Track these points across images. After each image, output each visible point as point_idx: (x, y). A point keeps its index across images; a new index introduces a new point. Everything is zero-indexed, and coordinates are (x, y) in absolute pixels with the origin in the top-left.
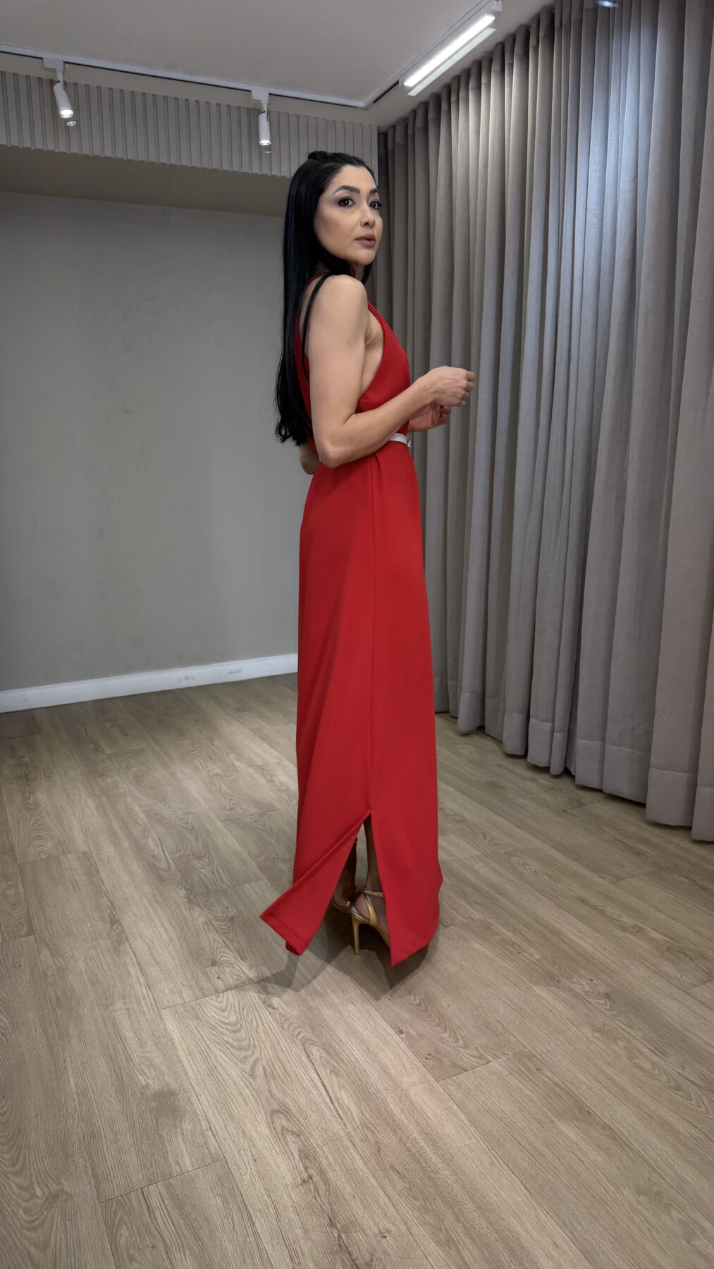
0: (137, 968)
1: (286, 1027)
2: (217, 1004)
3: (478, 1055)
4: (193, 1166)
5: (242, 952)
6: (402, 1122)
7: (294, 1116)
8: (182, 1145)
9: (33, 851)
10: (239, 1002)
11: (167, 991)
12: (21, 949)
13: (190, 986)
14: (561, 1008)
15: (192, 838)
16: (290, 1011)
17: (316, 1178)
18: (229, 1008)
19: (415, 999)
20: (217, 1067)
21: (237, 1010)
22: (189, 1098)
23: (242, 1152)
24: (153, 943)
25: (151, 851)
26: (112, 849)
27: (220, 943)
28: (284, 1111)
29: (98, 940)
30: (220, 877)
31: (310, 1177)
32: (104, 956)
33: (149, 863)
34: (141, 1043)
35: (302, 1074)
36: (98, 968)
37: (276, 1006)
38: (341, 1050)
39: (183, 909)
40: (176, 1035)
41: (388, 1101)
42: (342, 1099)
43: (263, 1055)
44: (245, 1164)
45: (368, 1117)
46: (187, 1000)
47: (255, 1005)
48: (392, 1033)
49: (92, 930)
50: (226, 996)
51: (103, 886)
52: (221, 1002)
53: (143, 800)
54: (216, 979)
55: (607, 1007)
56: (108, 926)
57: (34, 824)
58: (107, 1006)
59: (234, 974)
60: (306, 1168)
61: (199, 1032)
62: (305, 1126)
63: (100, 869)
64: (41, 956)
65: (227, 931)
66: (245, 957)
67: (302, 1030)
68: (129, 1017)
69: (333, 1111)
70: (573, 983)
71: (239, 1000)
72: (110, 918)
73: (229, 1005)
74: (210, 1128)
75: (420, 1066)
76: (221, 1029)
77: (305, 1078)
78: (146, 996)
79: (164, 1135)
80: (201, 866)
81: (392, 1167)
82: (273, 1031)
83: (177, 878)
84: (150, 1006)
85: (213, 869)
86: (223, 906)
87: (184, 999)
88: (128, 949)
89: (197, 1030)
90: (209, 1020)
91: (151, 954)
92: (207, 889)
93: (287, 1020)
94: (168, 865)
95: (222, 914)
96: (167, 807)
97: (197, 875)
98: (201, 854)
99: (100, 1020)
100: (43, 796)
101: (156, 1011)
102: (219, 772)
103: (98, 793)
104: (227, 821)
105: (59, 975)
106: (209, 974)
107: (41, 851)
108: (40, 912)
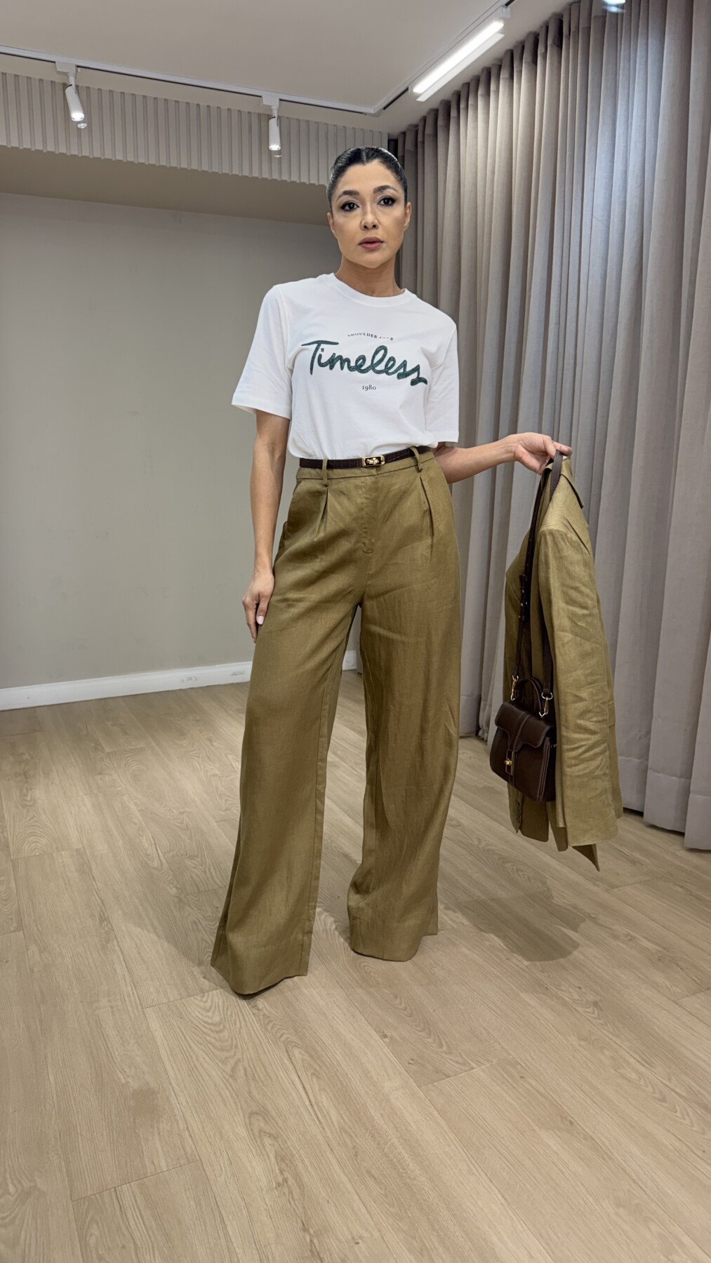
0: (124, 966)
1: (269, 1028)
2: (202, 1004)
3: (461, 1061)
4: (167, 1166)
6: (382, 1127)
7: (273, 1119)
8: (158, 1145)
9: (27, 846)
10: (224, 1002)
11: (152, 990)
12: (9, 944)
13: (176, 985)
14: (549, 1015)
15: (186, 838)
16: (274, 1012)
17: (291, 1181)
19: (401, 1004)
20: (198, 1066)
21: (222, 1010)
22: (168, 1098)
23: (218, 1154)
24: (141, 941)
25: (144, 848)
26: (106, 846)
28: (262, 1113)
29: (86, 937)
30: (212, 877)
31: (285, 1180)
32: (91, 953)
33: (141, 862)
34: (123, 1041)
35: (283, 1075)
36: (85, 965)
37: (260, 1007)
38: (323, 1053)
39: (173, 909)
40: (159, 1034)
41: (368, 1105)
42: (322, 1102)
43: (245, 1055)
44: (220, 1166)
45: (347, 1121)
46: (172, 1000)
47: (239, 1006)
48: (376, 1036)
49: (81, 927)
50: (210, 995)
51: (95, 885)
52: (206, 1002)
53: (139, 799)
54: (202, 979)
55: (595, 1016)
56: (97, 923)
57: (30, 820)
58: (92, 1004)
60: (281, 1172)
61: (181, 1030)
62: (283, 1128)
63: (93, 867)
64: (29, 952)
67: (285, 1031)
68: (113, 1015)
69: (312, 1114)
70: (562, 990)
72: (100, 916)
73: (213, 1005)
74: (187, 1128)
75: (403, 1071)
76: (203, 1029)
77: (285, 1080)
78: (131, 994)
79: (141, 1134)
80: (193, 866)
81: (369, 1172)
82: (257, 1032)
83: (169, 876)
84: (134, 1005)
85: (205, 869)
86: (214, 906)
87: (168, 998)
88: (116, 948)
89: (179, 1028)
90: (193, 1019)
91: (139, 953)
92: (198, 888)
93: (270, 1021)
94: (160, 864)
95: (212, 913)
96: (163, 806)
97: (188, 874)
98: (194, 853)
99: (84, 1018)
100: (40, 794)
101: (141, 1010)
102: (217, 772)
103: (95, 791)
104: (222, 821)
105: (45, 971)
106: (195, 973)
107: (35, 847)
108: (31, 908)
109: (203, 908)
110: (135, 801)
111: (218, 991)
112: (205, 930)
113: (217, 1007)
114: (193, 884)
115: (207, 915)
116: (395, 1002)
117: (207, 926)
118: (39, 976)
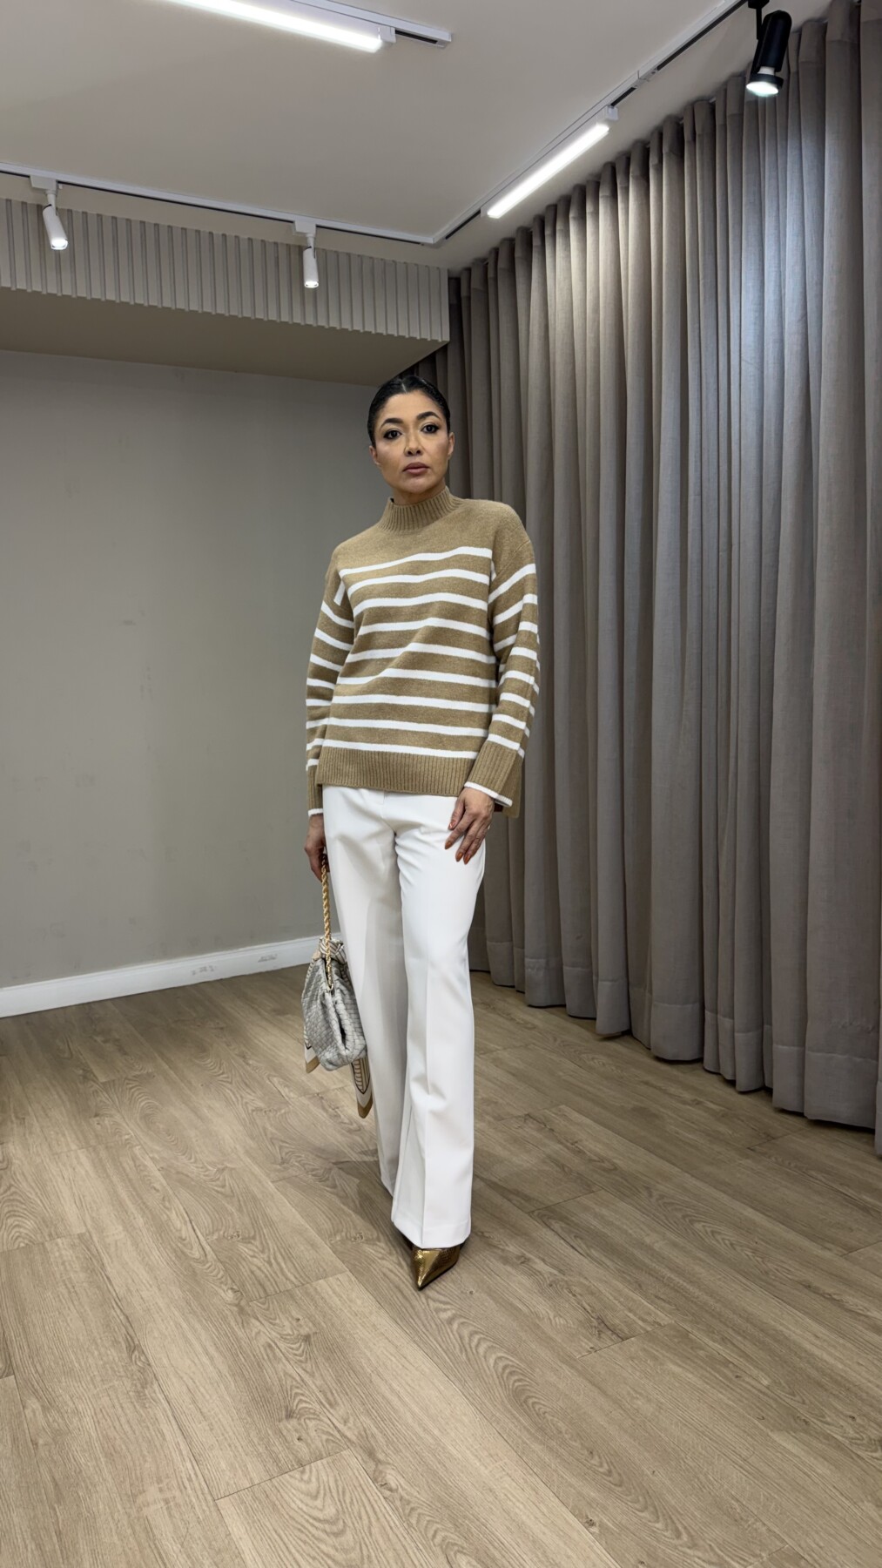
0: (175, 1427)
1: (414, 1521)
2: (303, 1486)
5: (329, 1395)
9: (5, 1234)
10: (336, 1481)
11: (223, 1465)
13: (259, 1455)
14: (822, 1469)
15: (233, 1210)
16: (416, 1494)
18: (322, 1492)
19: (601, 1466)
21: (335, 1495)
24: (194, 1382)
25: (177, 1230)
26: (121, 1228)
27: (294, 1378)
29: (111, 1381)
30: (282, 1270)
32: (122, 1407)
33: (175, 1251)
34: (193, 1563)
36: (115, 1427)
37: (393, 1486)
39: (233, 1323)
40: (246, 1546)
46: (256, 1482)
47: (361, 1485)
48: (577, 1524)
49: (100, 1362)
50: (314, 1469)
51: (112, 1290)
52: (309, 1481)
53: (158, 1152)
54: (296, 1441)
56: (125, 1355)
57: (6, 1192)
58: (135, 1496)
59: (324, 1432)
61: (280, 1537)
63: (105, 1261)
64: (27, 1411)
65: (302, 1358)
66: (337, 1403)
67: (439, 1526)
68: (170, 1515)
70: (828, 1423)
71: (335, 1476)
72: (126, 1340)
73: (322, 1487)
76: (313, 1531)
78: (193, 1476)
80: (250, 1253)
82: (396, 1531)
83: (219, 1273)
84: (201, 1497)
85: (269, 1257)
86: (292, 1317)
87: (251, 1479)
88: (159, 1394)
89: (276, 1532)
90: (295, 1515)
91: (194, 1402)
92: (265, 1291)
93: (412, 1509)
94: (202, 1253)
95: (292, 1329)
96: (193, 1160)
97: (247, 1268)
98: (249, 1233)
99: (125, 1523)
100: (15, 1149)
101: (212, 1503)
102: (260, 1104)
103: (93, 1142)
104: (281, 1180)
105: (56, 1443)
106: (285, 1432)
107: (17, 1234)
108: (22, 1336)
109: (277, 1321)
110: (151, 1155)
111: (324, 1461)
112: (287, 1359)
113: (328, 1490)
114: (256, 1282)
115: (285, 1333)
116: (593, 1462)
117: (288, 1352)
118: (47, 1453)
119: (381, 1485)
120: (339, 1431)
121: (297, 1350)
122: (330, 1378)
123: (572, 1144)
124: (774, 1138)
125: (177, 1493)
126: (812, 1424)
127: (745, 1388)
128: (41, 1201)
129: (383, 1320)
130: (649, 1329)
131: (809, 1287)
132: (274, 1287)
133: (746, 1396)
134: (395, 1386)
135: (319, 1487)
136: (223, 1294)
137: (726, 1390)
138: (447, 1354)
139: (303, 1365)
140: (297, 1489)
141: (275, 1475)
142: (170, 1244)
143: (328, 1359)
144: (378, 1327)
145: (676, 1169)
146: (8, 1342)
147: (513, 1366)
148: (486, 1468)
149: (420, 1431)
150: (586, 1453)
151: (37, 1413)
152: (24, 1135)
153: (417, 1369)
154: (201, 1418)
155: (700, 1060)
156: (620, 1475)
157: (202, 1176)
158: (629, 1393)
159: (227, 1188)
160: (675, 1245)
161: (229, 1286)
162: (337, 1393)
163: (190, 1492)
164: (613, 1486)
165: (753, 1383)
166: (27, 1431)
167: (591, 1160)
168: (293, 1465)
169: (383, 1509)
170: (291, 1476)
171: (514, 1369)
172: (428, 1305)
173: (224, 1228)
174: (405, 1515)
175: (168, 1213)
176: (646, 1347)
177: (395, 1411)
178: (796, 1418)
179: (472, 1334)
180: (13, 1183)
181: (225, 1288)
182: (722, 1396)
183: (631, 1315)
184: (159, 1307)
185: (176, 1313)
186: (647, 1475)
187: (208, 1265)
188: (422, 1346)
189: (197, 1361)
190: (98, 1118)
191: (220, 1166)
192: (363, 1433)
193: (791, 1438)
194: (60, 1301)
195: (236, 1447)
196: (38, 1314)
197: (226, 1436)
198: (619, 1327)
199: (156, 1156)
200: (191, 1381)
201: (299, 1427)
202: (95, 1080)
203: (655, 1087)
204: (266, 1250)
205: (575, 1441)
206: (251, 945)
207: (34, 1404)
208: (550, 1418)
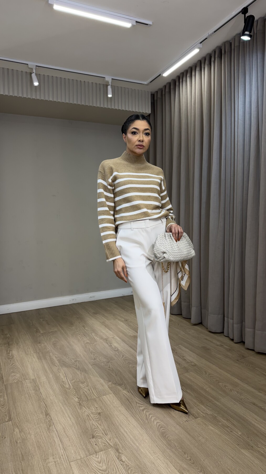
0: (59, 439)
1: (129, 472)
2: (96, 459)
5: (106, 431)
9: (11, 378)
11: (73, 452)
12: (5, 428)
13: (83, 449)
15: (79, 373)
16: (131, 463)
18: (102, 461)
19: (188, 457)
21: (106, 462)
25: (62, 379)
26: (45, 377)
27: (95, 426)
29: (40, 424)
30: (93, 392)
32: (43, 433)
33: (61, 385)
36: (40, 438)
37: (124, 461)
39: (77, 408)
46: (82, 457)
47: (114, 460)
49: (37, 418)
50: (100, 454)
51: (42, 397)
52: (98, 458)
54: (95, 445)
56: (45, 416)
58: (45, 460)
59: (103, 443)
63: (40, 388)
64: (15, 432)
65: (98, 420)
66: (107, 434)
68: (56, 466)
71: (106, 457)
72: (45, 412)
78: (63, 454)
80: (83, 387)
83: (74, 392)
84: (65, 461)
85: (89, 388)
86: (95, 407)
87: (81, 456)
88: (54, 429)
90: (93, 468)
91: (65, 432)
92: (87, 398)
93: (129, 468)
94: (69, 386)
95: (95, 411)
96: (67, 358)
97: (82, 391)
98: (83, 381)
99: (42, 468)
100: (15, 353)
101: (68, 463)
102: (88, 341)
103: (38, 351)
104: (93, 365)
105: (23, 442)
106: (91, 442)
107: (14, 378)
108: (14, 409)
109: (91, 408)
110: (55, 356)
111: (103, 452)
112: (93, 419)
113: (104, 461)
114: (85, 396)
115: (93, 412)
116: (185, 456)
117: (93, 417)
118: (20, 445)
119: (120, 460)
120: (108, 443)
121: (96, 417)
122: (106, 426)
123: (183, 357)
124: (245, 357)
125: (58, 460)
126: (254, 447)
127: (233, 435)
128: (22, 368)
129: (123, 409)
130: (204, 415)
131: (254, 404)
132: (90, 398)
133: (233, 437)
134: (125, 429)
135: (101, 460)
136: (75, 399)
137: (227, 435)
138: (142, 421)
139: (98, 422)
140: (94, 460)
141: (88, 455)
142: (60, 383)
143: (105, 420)
144: (121, 411)
145: (214, 366)
146: (10, 411)
147: (162, 425)
148: (152, 456)
149: (132, 444)
150: (183, 453)
151: (18, 433)
152: (18, 348)
153: (132, 425)
154: (66, 436)
155: (223, 332)
156: (193, 460)
157: (70, 363)
158: (197, 435)
159: (77, 366)
160: (213, 389)
161: (77, 397)
162: (108, 431)
163: (62, 459)
164: (191, 464)
165: (236, 433)
166: (14, 439)
167: (188, 362)
168: (93, 453)
169: (120, 468)
170: (93, 456)
171: (161, 426)
172: (137, 405)
173: (76, 379)
174: (127, 469)
175: (59, 373)
176: (203, 421)
177: (125, 437)
178: (249, 445)
179: (149, 415)
180: (14, 362)
181: (75, 397)
182: (226, 437)
183: (199, 411)
184: (55, 402)
185: (60, 404)
186: (202, 461)
187: (70, 390)
188: (134, 417)
189: (66, 419)
190: (40, 344)
191: (76, 360)
192: (115, 444)
193: (247, 451)
194: (26, 399)
195: (77, 446)
196: (19, 403)
197: (74, 442)
198: (195, 414)
199: (57, 356)
200: (64, 425)
201: (96, 441)
202: (40, 332)
203: (209, 340)
204: (88, 386)
205: (180, 449)
206: (87, 293)
207: (17, 430)
208: (172, 441)
